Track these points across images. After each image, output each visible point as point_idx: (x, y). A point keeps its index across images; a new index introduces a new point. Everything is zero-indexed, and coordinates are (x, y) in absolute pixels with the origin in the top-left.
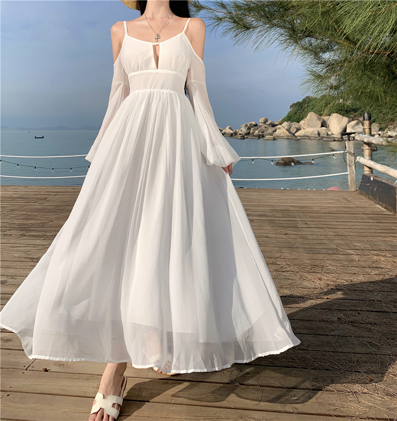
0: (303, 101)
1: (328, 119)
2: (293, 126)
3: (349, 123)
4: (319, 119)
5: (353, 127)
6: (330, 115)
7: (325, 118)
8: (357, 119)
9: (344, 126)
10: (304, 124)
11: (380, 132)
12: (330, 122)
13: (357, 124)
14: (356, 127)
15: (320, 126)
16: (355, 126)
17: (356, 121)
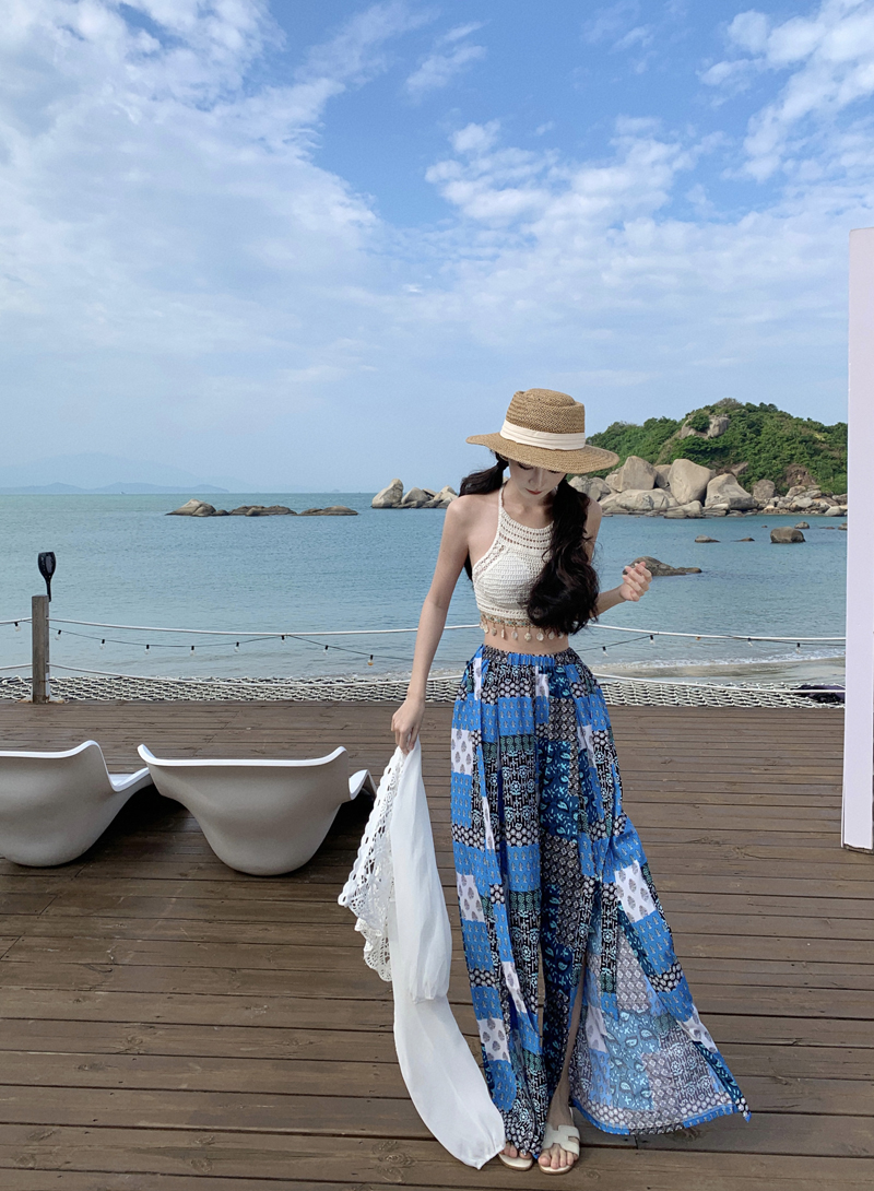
0: (608, 432)
1: (668, 470)
2: (593, 486)
3: (711, 479)
4: (651, 471)
5: (720, 489)
6: (670, 463)
7: (661, 469)
8: (727, 472)
9: (699, 485)
10: (617, 483)
11: (776, 499)
12: (672, 475)
13: (728, 482)
14: (727, 487)
15: (652, 485)
16: (723, 485)
17: (725, 476)
